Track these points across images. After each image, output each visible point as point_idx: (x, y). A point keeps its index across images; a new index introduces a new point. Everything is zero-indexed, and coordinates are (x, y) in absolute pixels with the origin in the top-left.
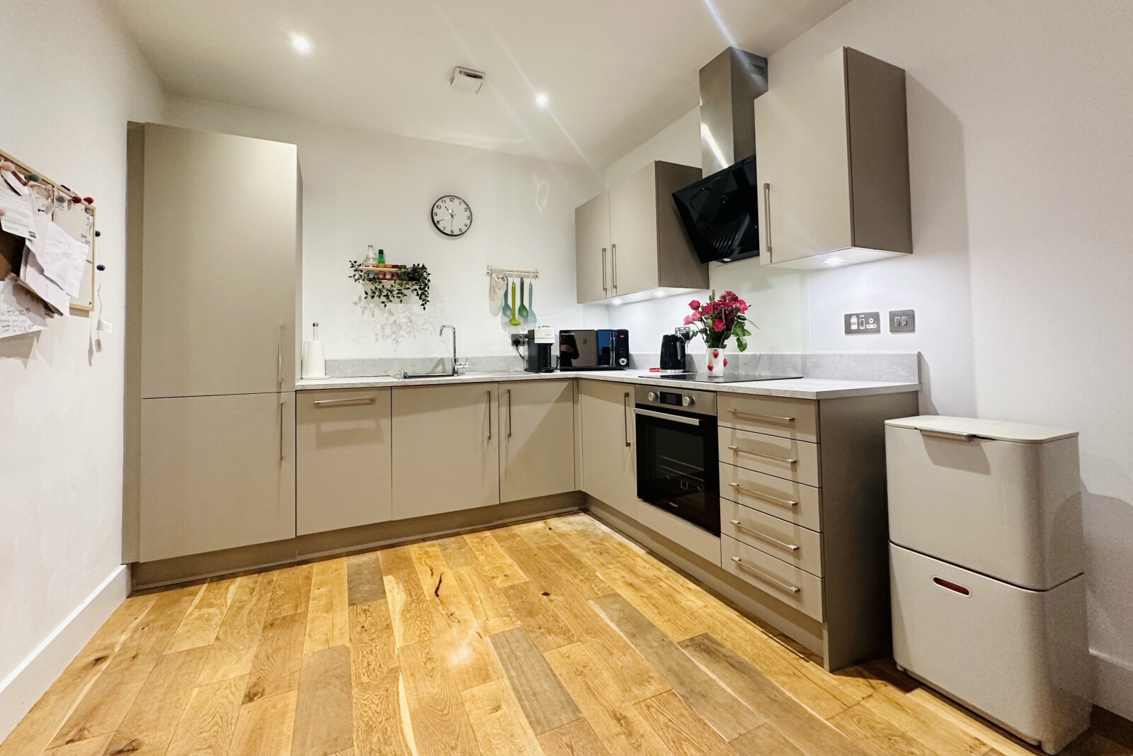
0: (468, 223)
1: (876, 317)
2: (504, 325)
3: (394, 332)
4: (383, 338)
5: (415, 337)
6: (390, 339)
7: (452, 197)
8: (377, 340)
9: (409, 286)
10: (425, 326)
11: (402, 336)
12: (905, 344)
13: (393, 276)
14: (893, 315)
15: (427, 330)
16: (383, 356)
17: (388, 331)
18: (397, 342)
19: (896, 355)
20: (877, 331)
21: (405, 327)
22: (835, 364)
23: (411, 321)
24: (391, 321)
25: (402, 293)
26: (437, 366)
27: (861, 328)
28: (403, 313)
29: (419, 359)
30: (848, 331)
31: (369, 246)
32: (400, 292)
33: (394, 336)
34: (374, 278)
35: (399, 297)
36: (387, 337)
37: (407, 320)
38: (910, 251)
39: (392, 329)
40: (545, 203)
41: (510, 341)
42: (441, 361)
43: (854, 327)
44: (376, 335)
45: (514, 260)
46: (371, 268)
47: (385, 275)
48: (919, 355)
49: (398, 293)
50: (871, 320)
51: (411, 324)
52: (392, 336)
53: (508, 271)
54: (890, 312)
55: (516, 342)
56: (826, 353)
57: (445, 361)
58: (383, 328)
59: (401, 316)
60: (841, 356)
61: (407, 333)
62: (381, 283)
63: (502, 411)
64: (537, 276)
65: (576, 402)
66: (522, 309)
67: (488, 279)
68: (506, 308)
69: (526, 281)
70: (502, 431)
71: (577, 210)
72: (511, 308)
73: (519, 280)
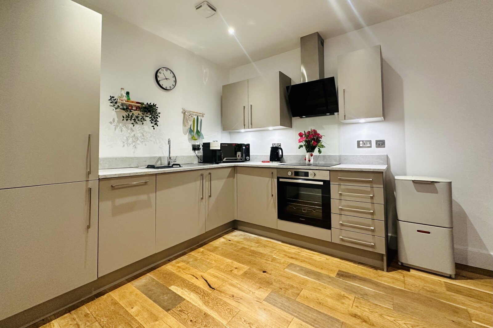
0: (174, 85)
1: (370, 142)
2: (189, 139)
3: (134, 142)
4: (128, 145)
5: (145, 145)
6: (132, 146)
7: (167, 69)
8: (124, 146)
9: (148, 115)
10: (151, 139)
11: (139, 144)
12: (381, 151)
13: (137, 108)
14: (377, 141)
15: (151, 141)
16: (128, 156)
17: (130, 140)
18: (135, 147)
19: (379, 156)
20: (371, 147)
21: (140, 139)
22: (353, 158)
23: (143, 136)
24: (132, 135)
25: (144, 119)
26: (157, 161)
27: (364, 146)
28: (139, 130)
29: (148, 157)
30: (359, 146)
31: (122, 89)
32: (143, 118)
33: (134, 144)
34: (127, 108)
35: (142, 121)
36: (130, 144)
37: (141, 135)
38: (385, 120)
39: (132, 139)
40: (207, 80)
41: (191, 148)
42: (160, 158)
43: (361, 145)
44: (123, 143)
45: (194, 107)
46: (124, 102)
47: (132, 107)
48: (387, 155)
49: (141, 119)
50: (368, 143)
51: (143, 137)
52: (132, 144)
53: (192, 112)
54: (376, 141)
55: (195, 148)
56: (350, 154)
57: (162, 158)
58: (127, 139)
59: (138, 132)
60: (357, 156)
61: (141, 142)
62: (131, 111)
63: (206, 184)
64: (203, 116)
65: (234, 178)
66: (198, 132)
67: (182, 115)
68: (191, 131)
69: (199, 118)
70: (206, 194)
71: (224, 87)
72: (193, 131)
73: (196, 117)
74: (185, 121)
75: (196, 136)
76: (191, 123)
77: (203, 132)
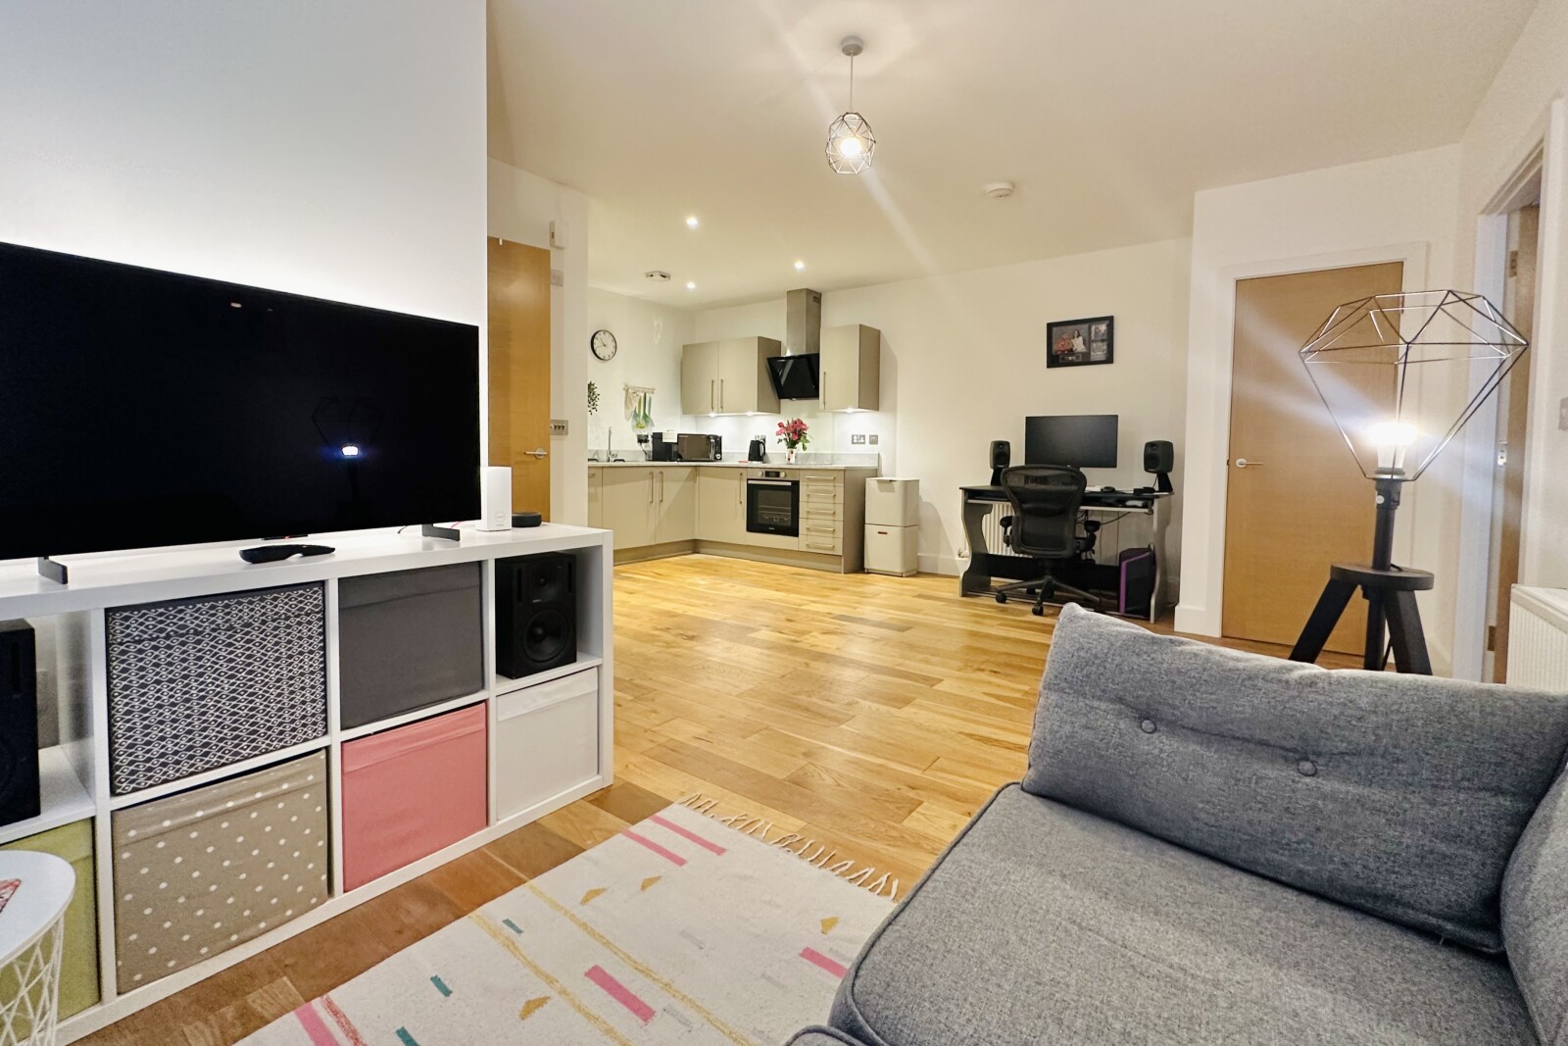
0: (614, 351)
1: (864, 436)
2: (633, 427)
7: (605, 332)
12: (874, 449)
14: (870, 437)
19: (871, 454)
20: (864, 443)
22: (846, 458)
26: (594, 456)
30: (854, 443)
38: (878, 410)
40: (659, 337)
41: (637, 440)
43: (856, 441)
45: (638, 381)
48: (879, 454)
50: (862, 438)
53: (637, 388)
55: (642, 440)
56: (843, 451)
60: (849, 454)
63: (657, 485)
64: (653, 393)
65: (695, 482)
66: (645, 417)
67: (624, 392)
68: (636, 415)
69: (647, 395)
70: (657, 499)
71: (685, 347)
72: (638, 415)
73: (642, 395)
74: (628, 401)
75: (643, 423)
76: (636, 404)
77: (652, 416)
